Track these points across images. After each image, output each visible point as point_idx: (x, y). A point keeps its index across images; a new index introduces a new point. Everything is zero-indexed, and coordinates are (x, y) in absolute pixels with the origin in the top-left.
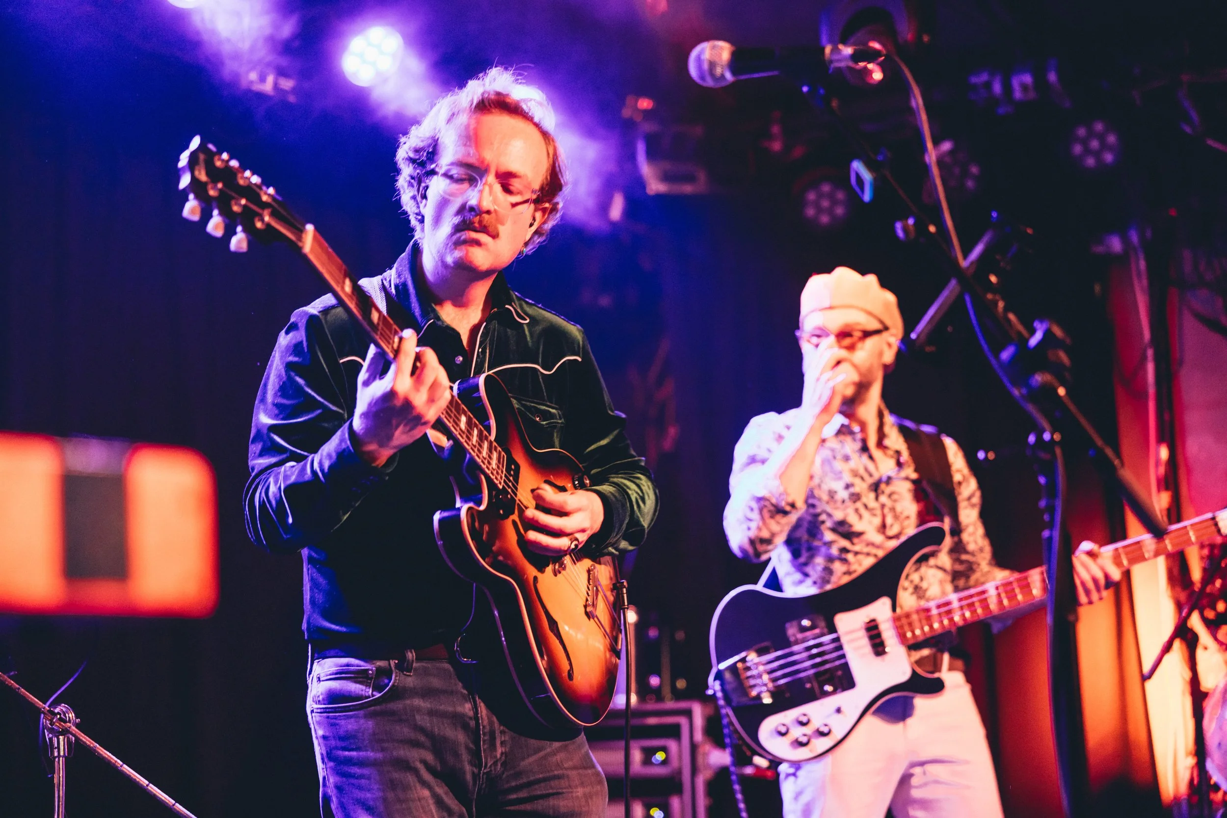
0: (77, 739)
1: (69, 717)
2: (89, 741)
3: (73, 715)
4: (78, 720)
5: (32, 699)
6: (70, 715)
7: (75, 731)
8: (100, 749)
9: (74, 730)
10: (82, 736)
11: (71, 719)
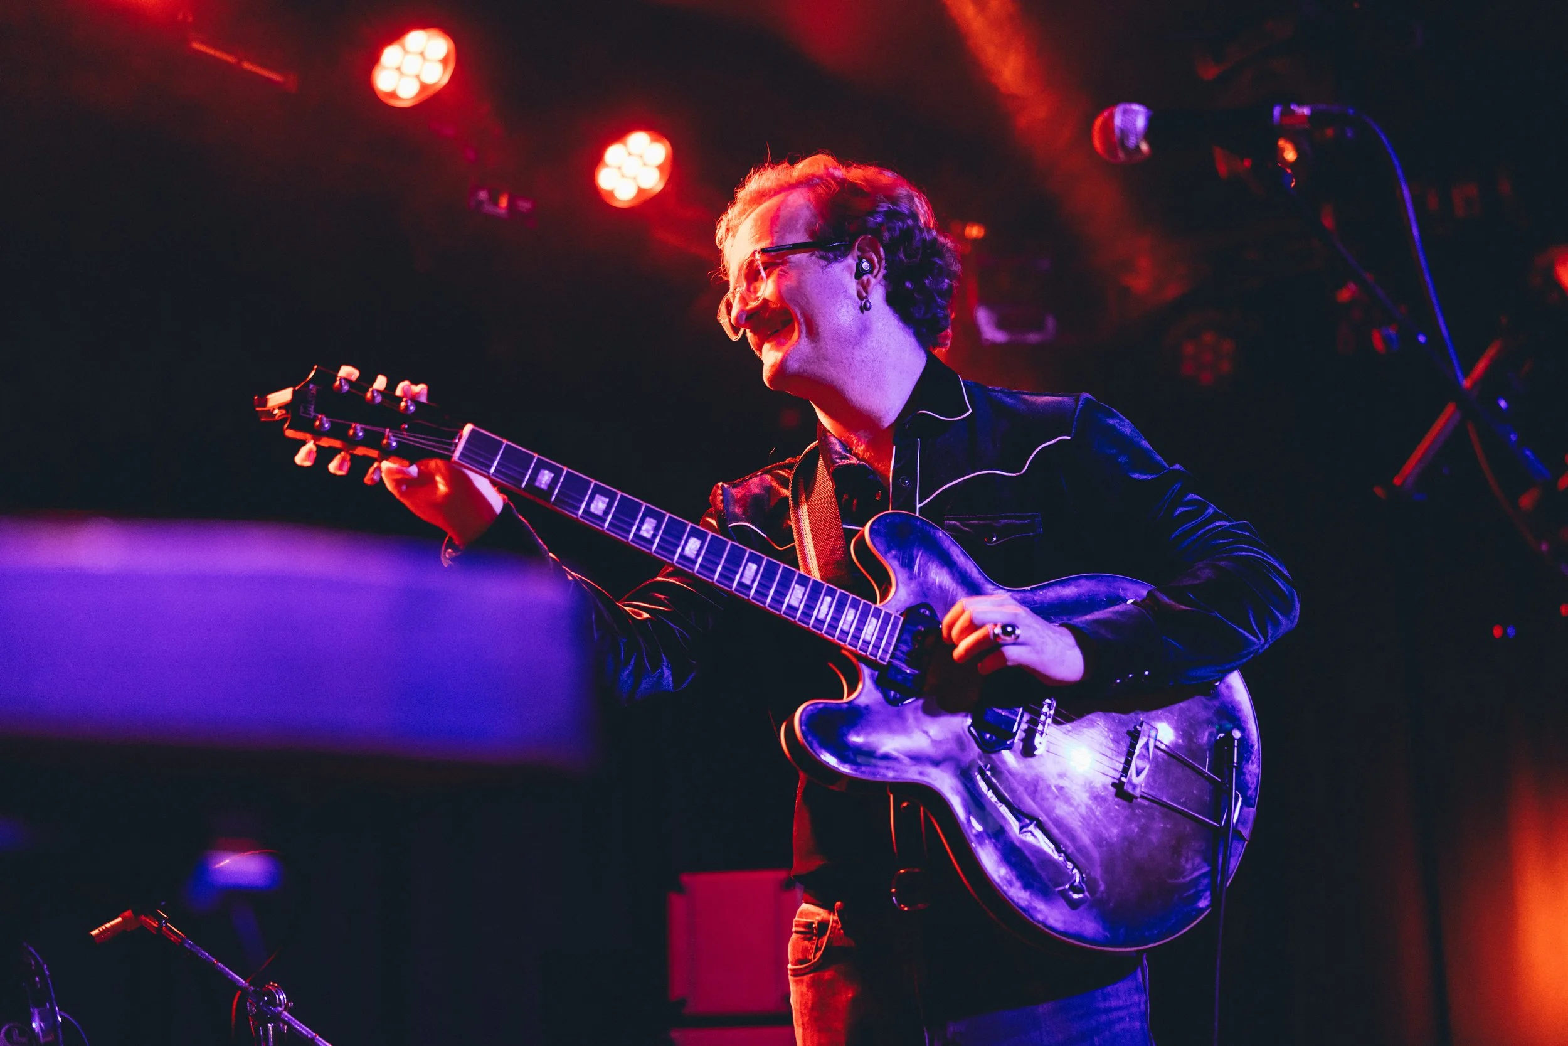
0: (290, 1027)
1: (279, 999)
2: (305, 1030)
3: (285, 996)
4: (291, 1004)
5: (232, 976)
6: (281, 997)
7: (289, 1019)
8: (321, 1041)
9: (287, 1017)
10: (296, 1024)
11: (282, 1001)
